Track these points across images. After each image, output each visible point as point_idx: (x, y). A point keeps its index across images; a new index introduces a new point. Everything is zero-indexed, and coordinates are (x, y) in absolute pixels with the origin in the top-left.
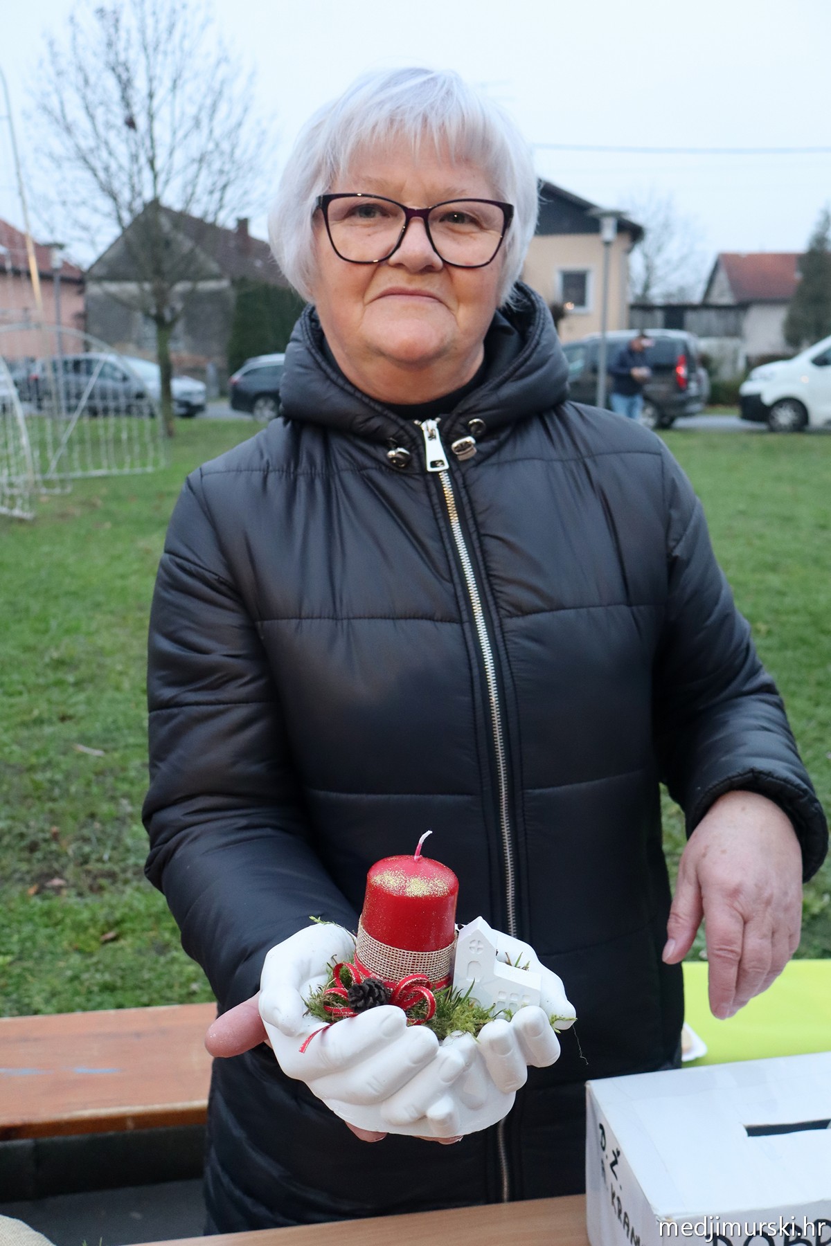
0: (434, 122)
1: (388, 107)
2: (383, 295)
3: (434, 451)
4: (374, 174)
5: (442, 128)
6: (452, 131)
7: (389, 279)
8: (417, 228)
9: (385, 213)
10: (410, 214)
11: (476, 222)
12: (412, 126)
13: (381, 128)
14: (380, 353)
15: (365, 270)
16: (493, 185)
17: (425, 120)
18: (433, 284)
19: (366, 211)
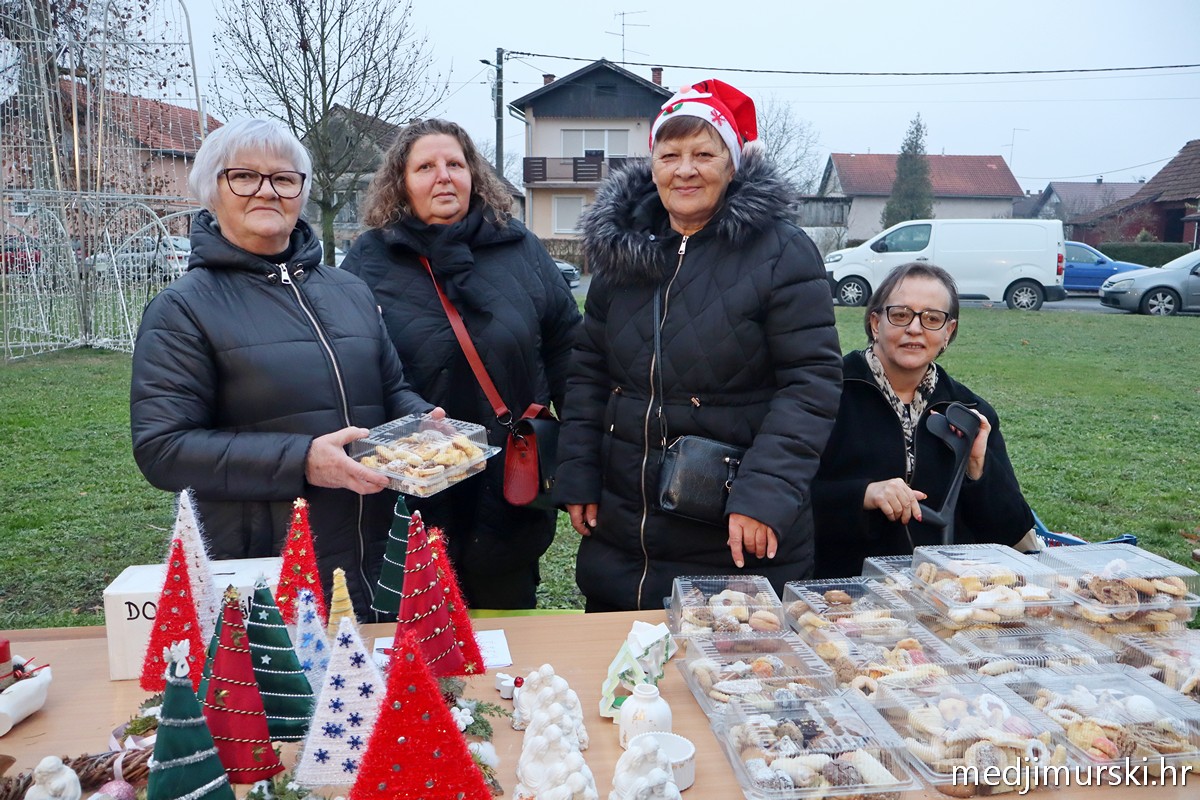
0: (270, 141)
1: (250, 136)
2: (253, 210)
3: (285, 276)
4: (246, 162)
5: (274, 144)
6: (278, 145)
7: (255, 203)
8: (266, 183)
9: (251, 176)
10: (264, 177)
11: (291, 181)
12: (262, 143)
13: (249, 144)
14: (254, 234)
15: (247, 199)
16: (295, 167)
17: (266, 141)
18: (276, 205)
19: (242, 176)
